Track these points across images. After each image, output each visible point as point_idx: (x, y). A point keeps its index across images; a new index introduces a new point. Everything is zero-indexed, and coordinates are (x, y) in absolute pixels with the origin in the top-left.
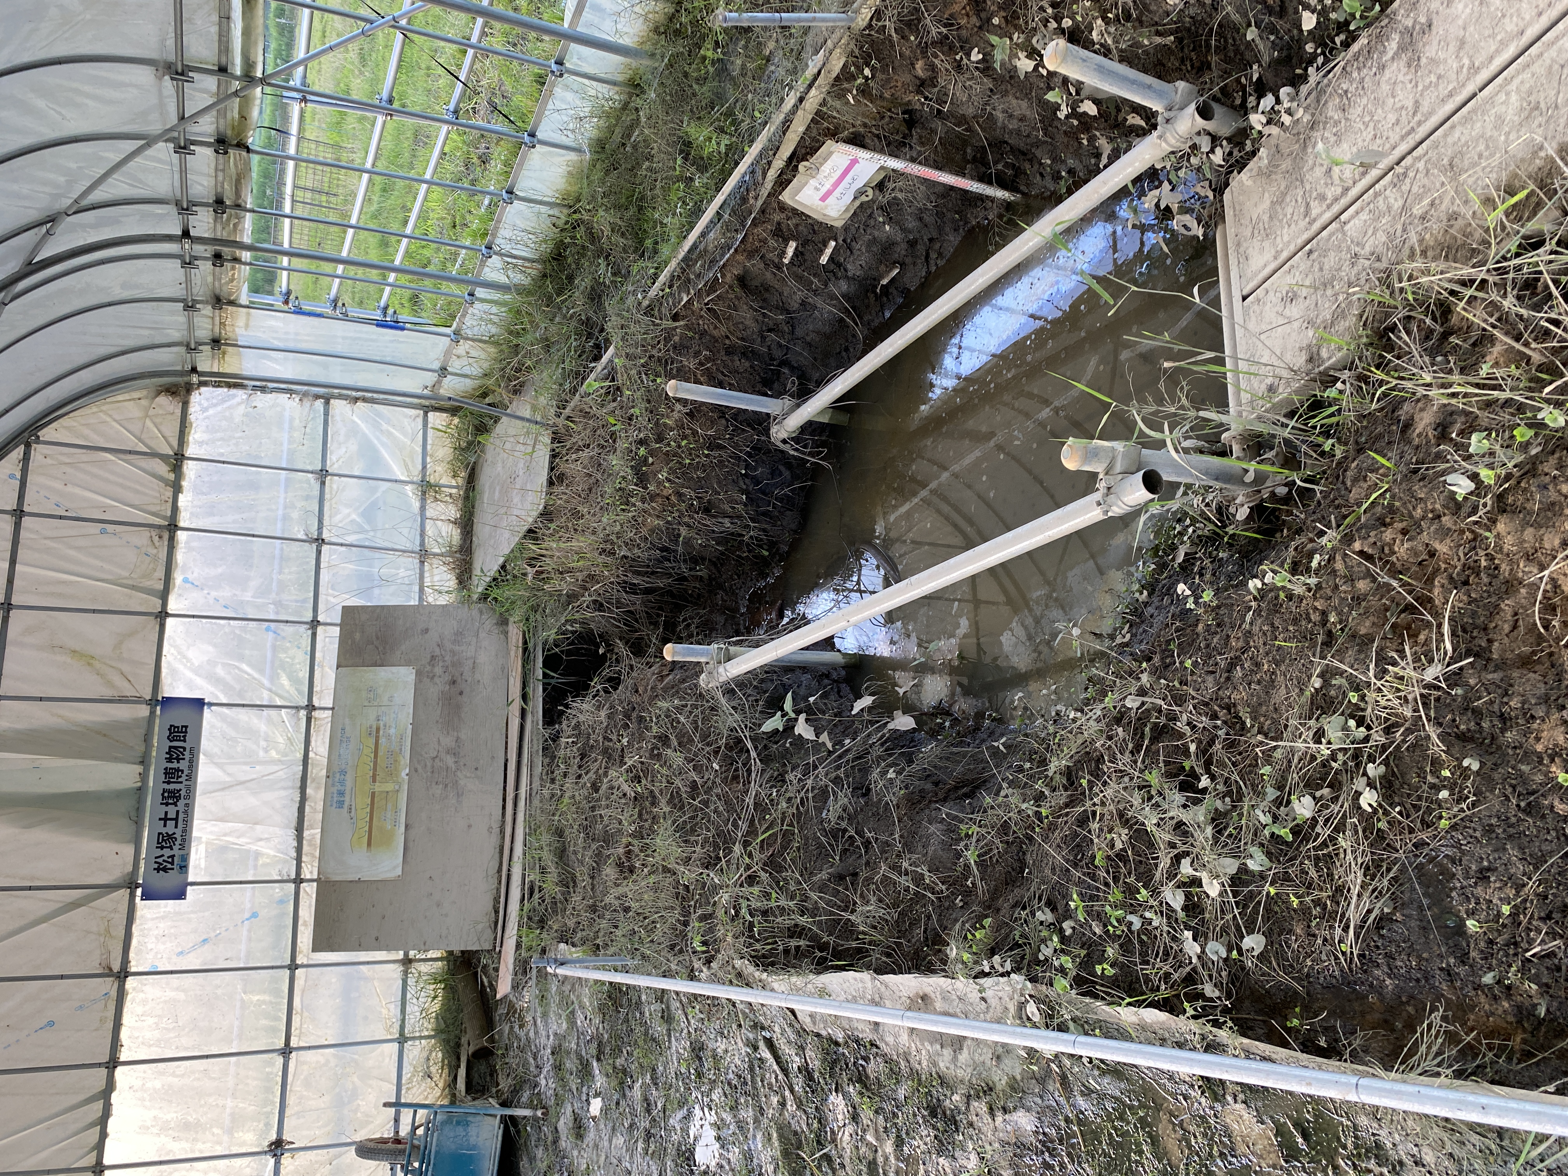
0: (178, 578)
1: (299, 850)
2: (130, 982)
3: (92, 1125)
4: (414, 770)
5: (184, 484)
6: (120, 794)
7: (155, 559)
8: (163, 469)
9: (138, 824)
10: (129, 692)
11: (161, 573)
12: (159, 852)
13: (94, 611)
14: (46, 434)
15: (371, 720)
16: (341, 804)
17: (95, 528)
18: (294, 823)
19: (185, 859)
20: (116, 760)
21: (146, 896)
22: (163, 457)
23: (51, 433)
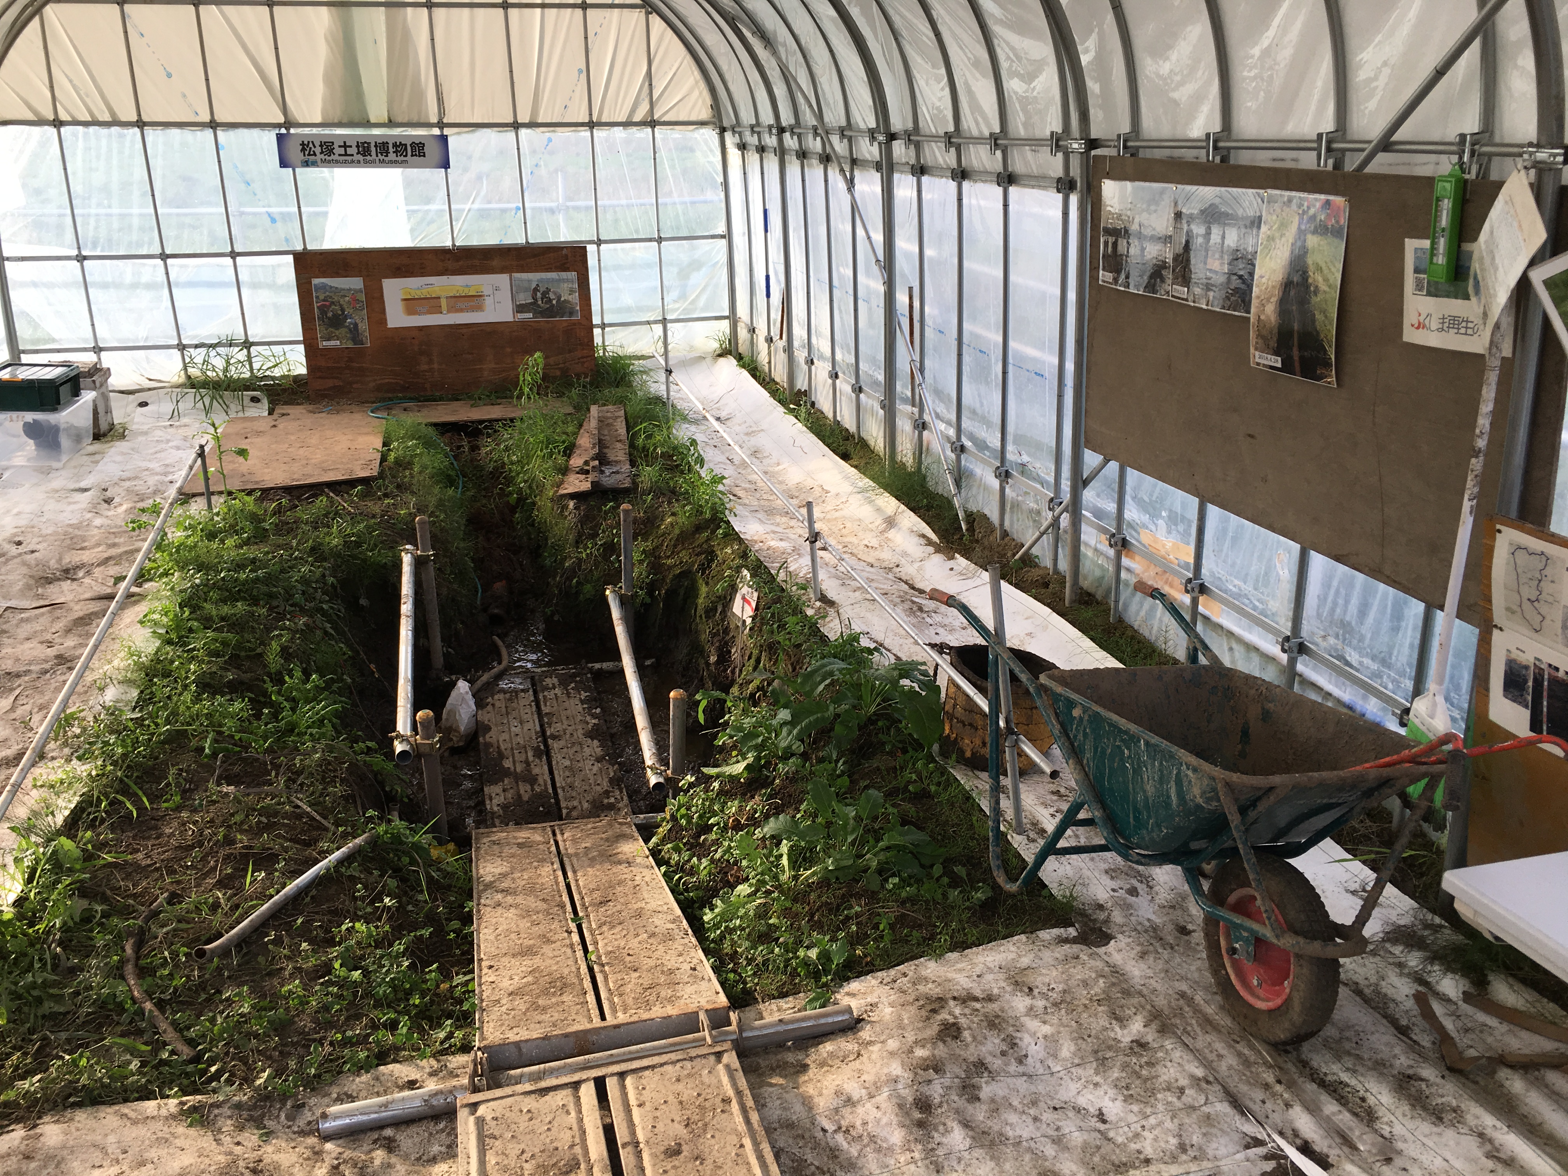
0: (549, 133)
2: (208, 132)
3: (92, 114)
5: (632, 130)
6: (362, 108)
7: (563, 115)
8: (641, 112)
9: (340, 125)
10: (448, 105)
11: (551, 119)
12: (317, 144)
13: (511, 71)
14: (655, 20)
17: (581, 65)
19: (314, 164)
21: (280, 137)
22: (651, 111)
23: (656, 22)
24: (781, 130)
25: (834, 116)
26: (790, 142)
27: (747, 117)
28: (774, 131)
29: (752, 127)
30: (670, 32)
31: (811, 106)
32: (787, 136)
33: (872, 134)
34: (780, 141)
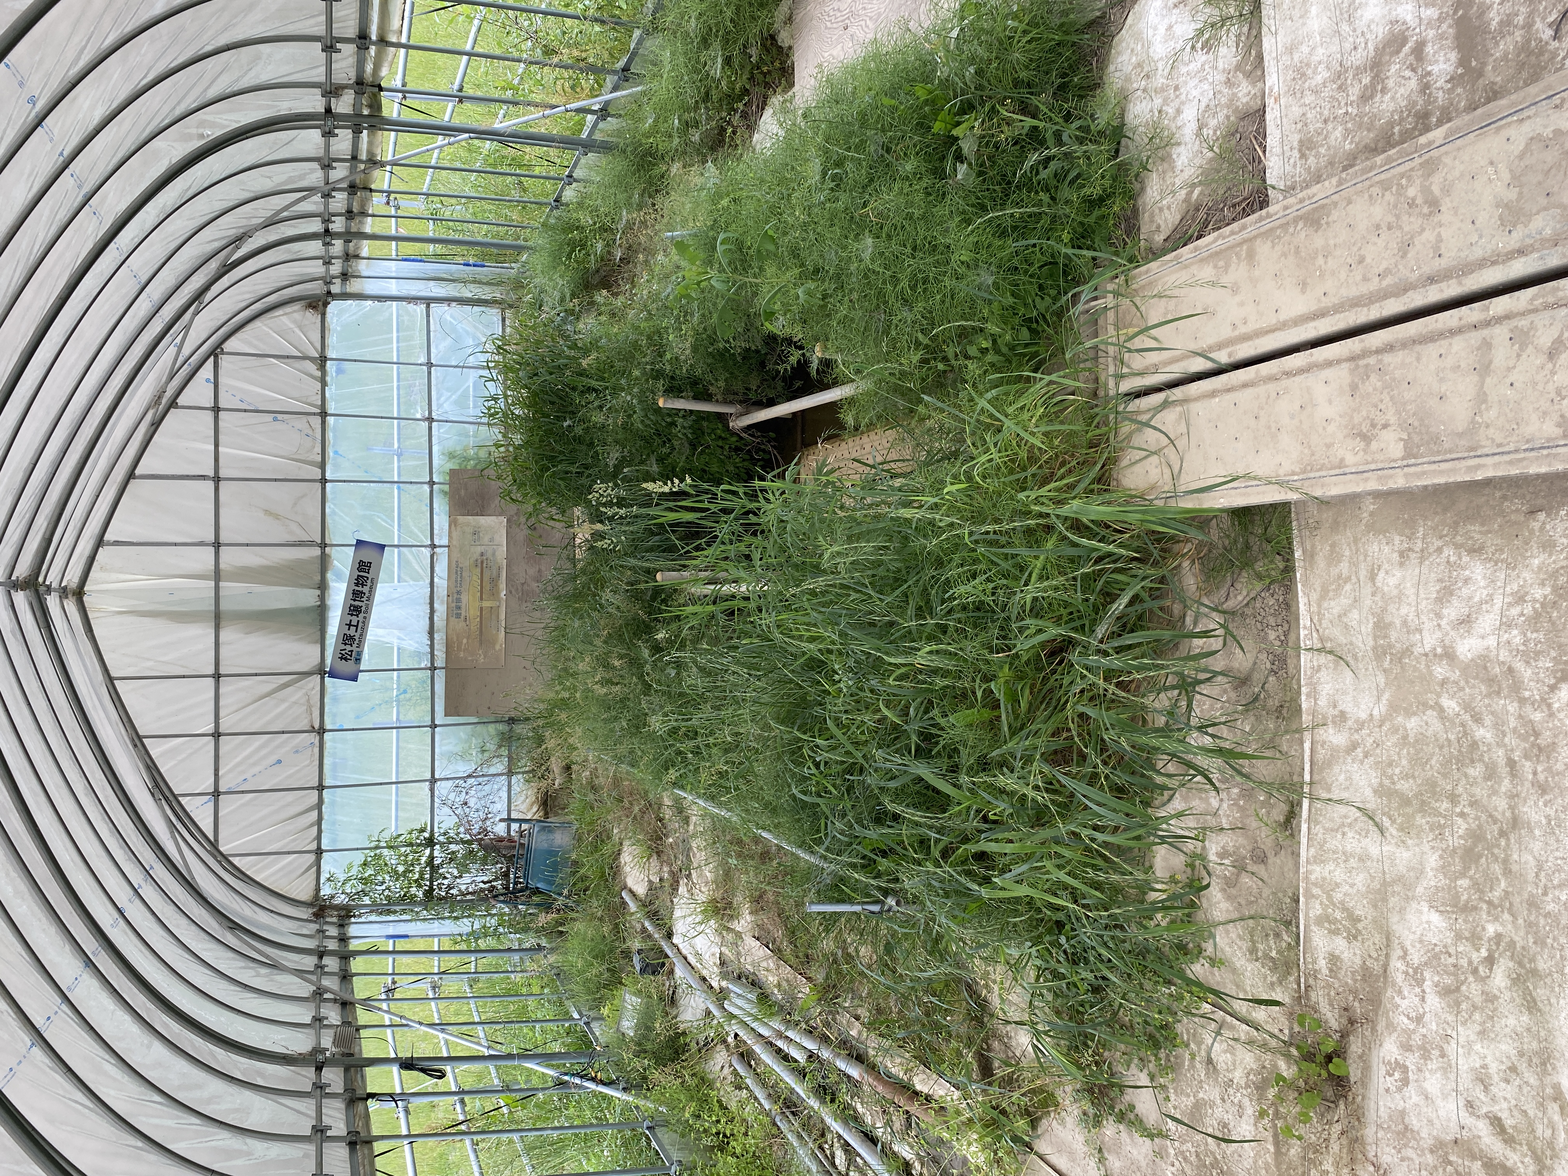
0: (330, 452)
1: (432, 646)
2: (327, 736)
3: (312, 825)
4: (509, 592)
5: (328, 379)
6: (307, 610)
7: (315, 439)
8: (313, 368)
10: (306, 538)
11: (318, 449)
12: (341, 647)
13: (276, 480)
14: (228, 346)
15: (477, 556)
16: (458, 616)
17: (269, 417)
18: (427, 627)
19: (360, 653)
20: (302, 586)
21: (332, 677)
22: (312, 359)
23: (231, 345)
24: (327, 231)
25: (314, 176)
26: (338, 225)
27: (316, 268)
28: (328, 239)
29: (325, 263)
30: (239, 335)
31: (304, 198)
32: (331, 226)
33: (328, 134)
34: (338, 235)
